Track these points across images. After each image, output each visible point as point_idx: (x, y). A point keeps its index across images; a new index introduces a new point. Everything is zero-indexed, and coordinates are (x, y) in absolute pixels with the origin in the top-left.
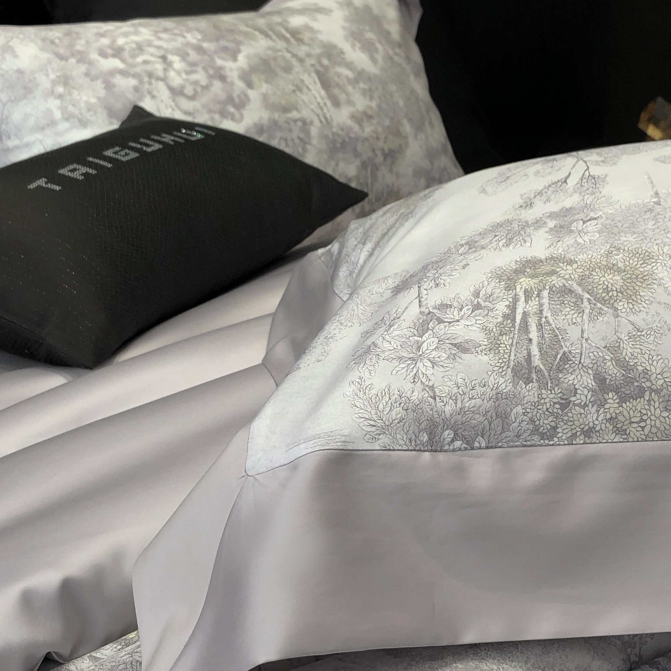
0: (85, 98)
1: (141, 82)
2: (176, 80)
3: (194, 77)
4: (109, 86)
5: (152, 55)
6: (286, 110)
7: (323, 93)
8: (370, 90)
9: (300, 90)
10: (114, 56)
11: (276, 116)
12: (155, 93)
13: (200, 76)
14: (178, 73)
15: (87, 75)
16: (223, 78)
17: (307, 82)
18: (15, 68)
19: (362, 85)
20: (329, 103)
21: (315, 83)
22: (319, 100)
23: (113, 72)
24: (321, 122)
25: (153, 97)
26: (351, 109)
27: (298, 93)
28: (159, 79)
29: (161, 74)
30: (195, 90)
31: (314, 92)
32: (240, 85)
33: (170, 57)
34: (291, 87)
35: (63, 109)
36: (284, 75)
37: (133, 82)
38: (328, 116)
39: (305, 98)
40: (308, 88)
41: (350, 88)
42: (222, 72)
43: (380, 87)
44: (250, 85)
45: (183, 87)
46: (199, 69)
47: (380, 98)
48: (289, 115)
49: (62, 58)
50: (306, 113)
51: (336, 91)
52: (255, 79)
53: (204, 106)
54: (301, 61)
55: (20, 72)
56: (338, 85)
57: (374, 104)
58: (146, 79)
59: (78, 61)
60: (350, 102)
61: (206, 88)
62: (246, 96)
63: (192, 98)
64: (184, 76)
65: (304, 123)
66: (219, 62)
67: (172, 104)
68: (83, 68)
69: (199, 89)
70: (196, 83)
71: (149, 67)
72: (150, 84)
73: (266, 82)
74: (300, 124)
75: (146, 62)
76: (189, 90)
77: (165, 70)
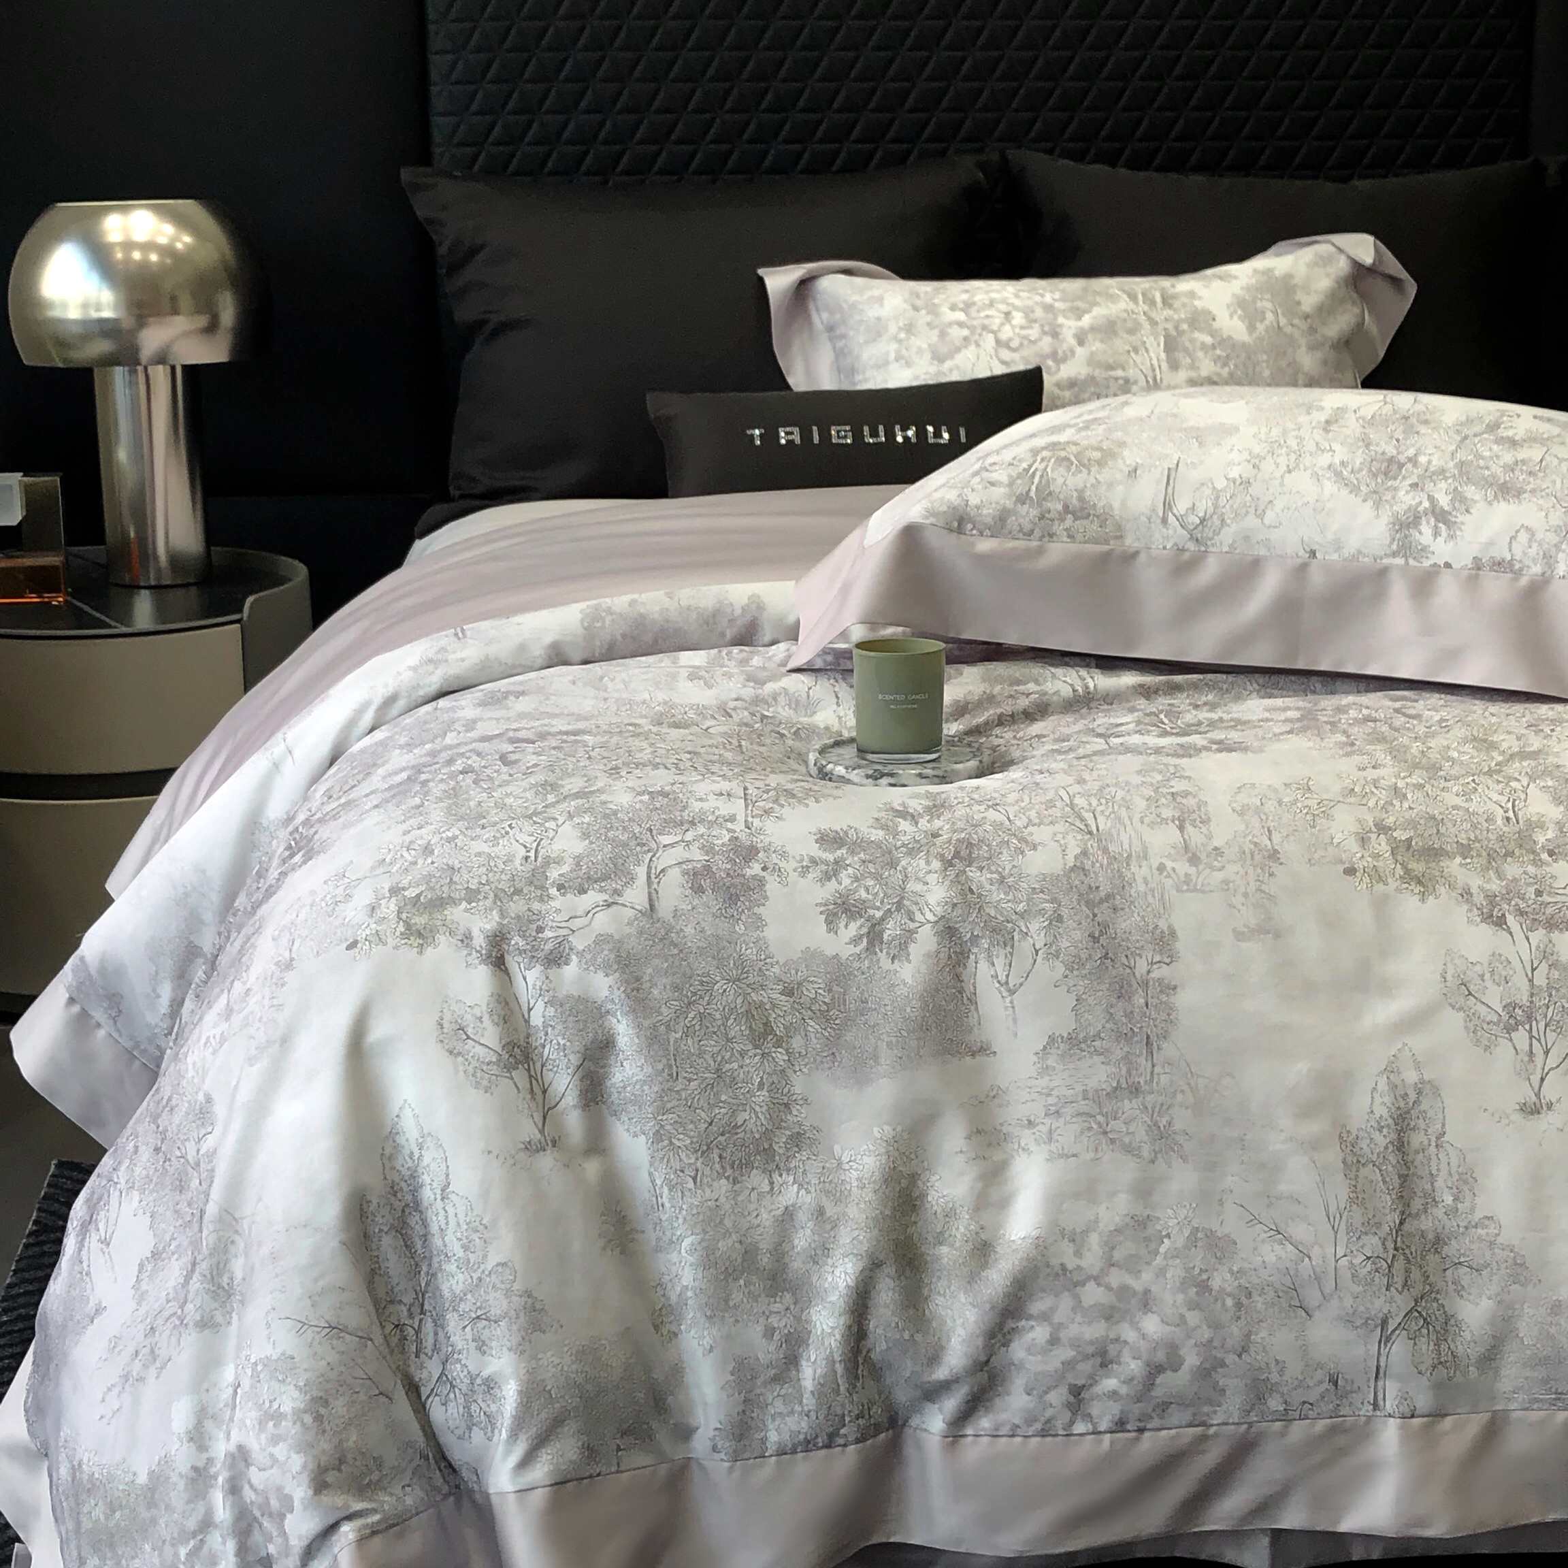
0: (918, 343)
1: (973, 333)
2: (1007, 333)
3: (1024, 332)
4: (943, 334)
5: (999, 311)
6: (1111, 368)
7: (1163, 356)
8: (1228, 356)
9: (1136, 350)
10: (962, 310)
11: (1097, 373)
12: (981, 343)
13: (1034, 333)
14: (1013, 327)
15: (928, 324)
16: (1055, 334)
17: (1148, 345)
18: (876, 315)
19: (1218, 352)
20: (1164, 365)
21: (1159, 345)
22: (1155, 362)
23: (950, 324)
24: (1147, 382)
25: (978, 345)
26: (1193, 374)
27: (1132, 354)
28: (993, 332)
29: (995, 328)
30: (1021, 345)
31: (1152, 355)
32: (1072, 342)
33: (1014, 313)
34: (1127, 347)
35: (898, 352)
36: (1125, 336)
37: (966, 332)
38: (1158, 378)
39: (1138, 359)
40: (1147, 350)
41: (1200, 354)
42: (1058, 330)
43: (1244, 355)
44: (1081, 343)
45: (1010, 340)
46: (1037, 326)
47: (1236, 366)
48: (1113, 373)
49: (916, 309)
50: (1131, 373)
51: (1180, 355)
52: (1090, 337)
53: (1023, 358)
54: (1153, 323)
55: (879, 319)
56: (1186, 350)
57: (1225, 372)
58: (979, 331)
59: (928, 313)
60: (1193, 367)
61: (1033, 342)
62: (1073, 352)
63: (1014, 350)
64: (1017, 330)
65: (1127, 381)
66: (1061, 320)
67: (993, 353)
68: (929, 318)
69: (1026, 342)
70: (1025, 337)
71: (986, 322)
72: (980, 335)
73: (1102, 341)
74: (1121, 382)
75: (987, 316)
76: (1014, 344)
77: (1002, 324)
